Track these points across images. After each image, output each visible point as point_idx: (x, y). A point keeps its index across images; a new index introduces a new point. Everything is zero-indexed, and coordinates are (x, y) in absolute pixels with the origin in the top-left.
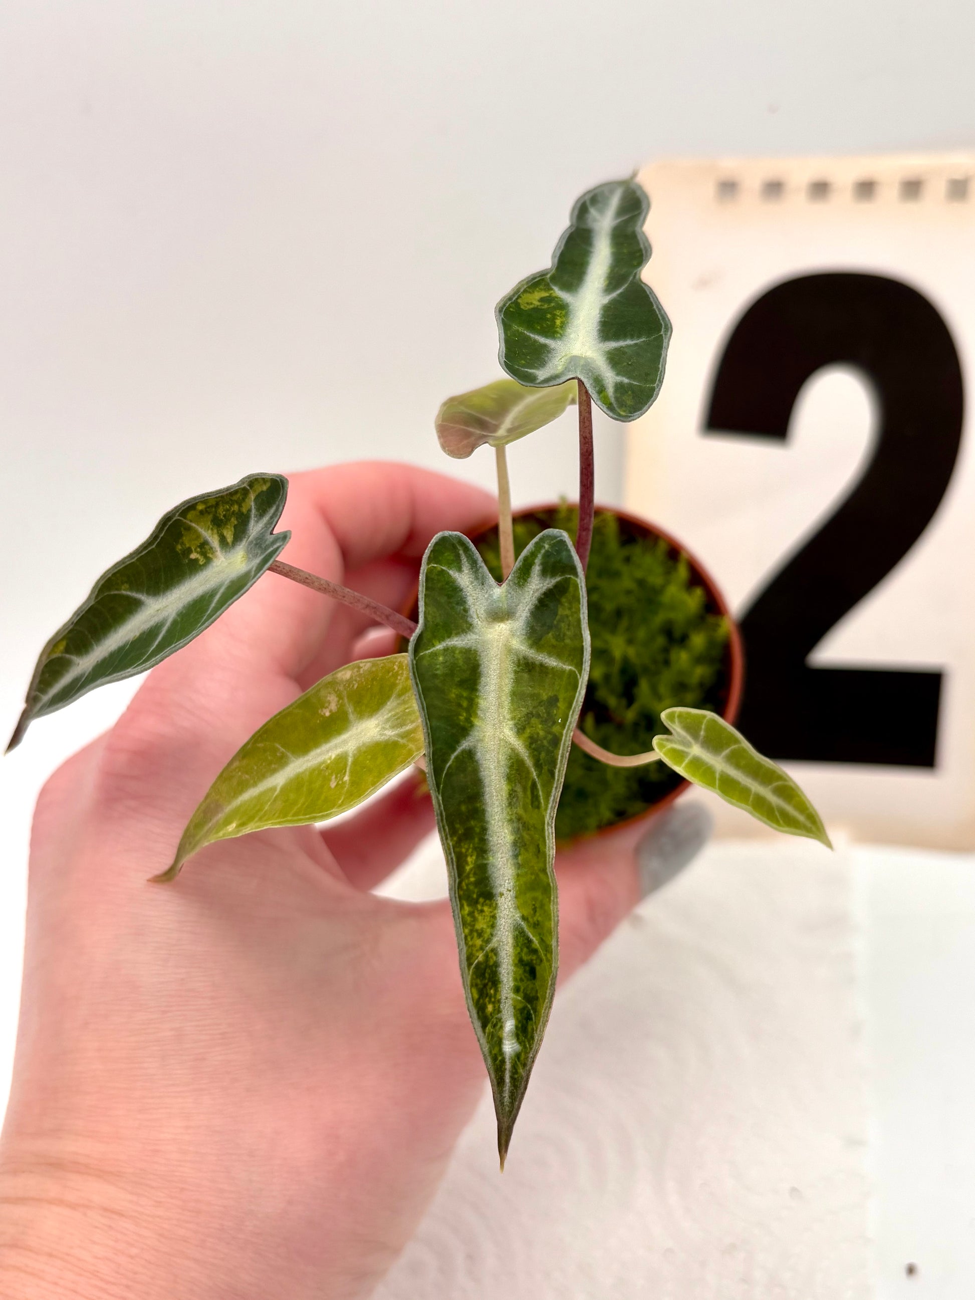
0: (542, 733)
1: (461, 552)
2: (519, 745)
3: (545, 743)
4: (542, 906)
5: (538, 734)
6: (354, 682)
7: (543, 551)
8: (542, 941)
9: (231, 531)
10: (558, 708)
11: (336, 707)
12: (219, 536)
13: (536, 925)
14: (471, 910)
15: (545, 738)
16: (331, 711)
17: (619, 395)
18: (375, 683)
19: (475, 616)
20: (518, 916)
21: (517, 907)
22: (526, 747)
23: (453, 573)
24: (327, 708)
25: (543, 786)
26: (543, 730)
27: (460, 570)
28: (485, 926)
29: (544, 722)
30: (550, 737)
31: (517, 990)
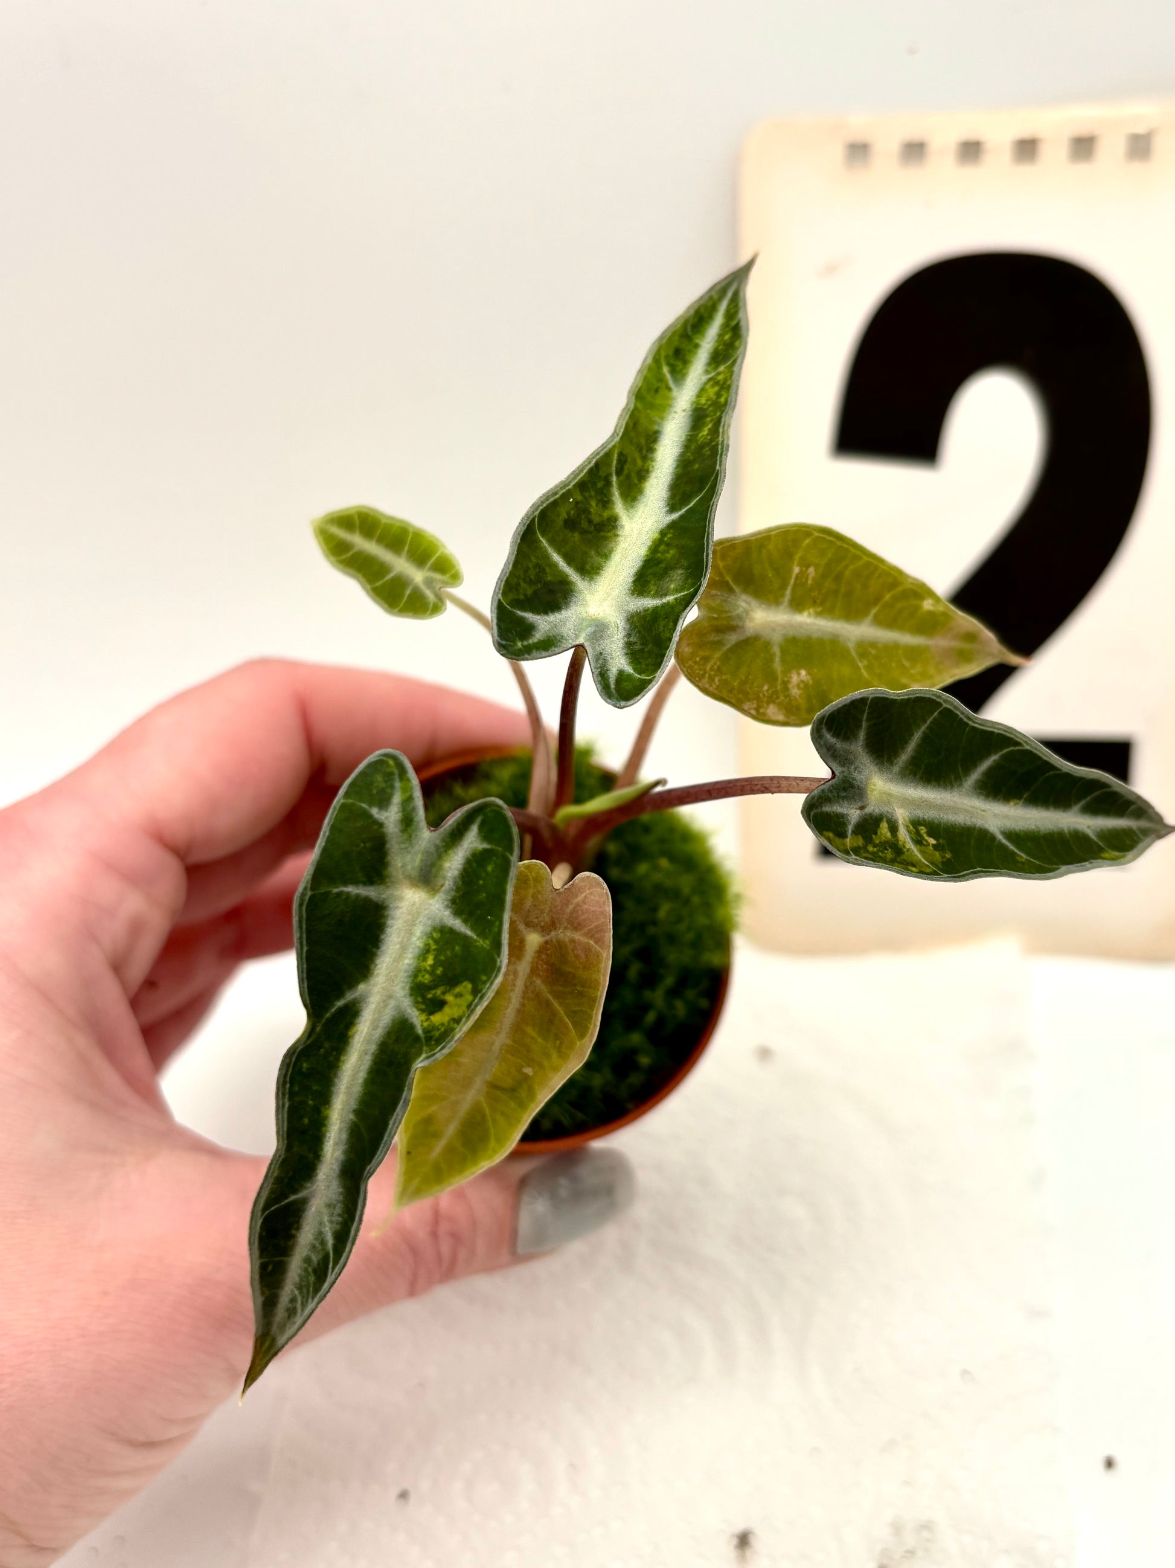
0: (593, 503)
1: (613, 686)
2: (619, 507)
3: (593, 493)
4: (649, 390)
5: (597, 505)
6: (766, 694)
7: (525, 643)
8: (659, 368)
9: (881, 833)
10: (568, 513)
11: (792, 675)
12: (896, 836)
13: (661, 379)
14: (718, 400)
15: (591, 497)
16: (799, 674)
17: (389, 790)
18: (744, 678)
19: (621, 629)
20: (675, 392)
21: (673, 399)
22: (613, 503)
23: (629, 669)
24: (802, 681)
25: (609, 465)
26: (590, 505)
27: (621, 673)
28: (710, 390)
29: (587, 511)
30: (587, 494)
31: (697, 346)
